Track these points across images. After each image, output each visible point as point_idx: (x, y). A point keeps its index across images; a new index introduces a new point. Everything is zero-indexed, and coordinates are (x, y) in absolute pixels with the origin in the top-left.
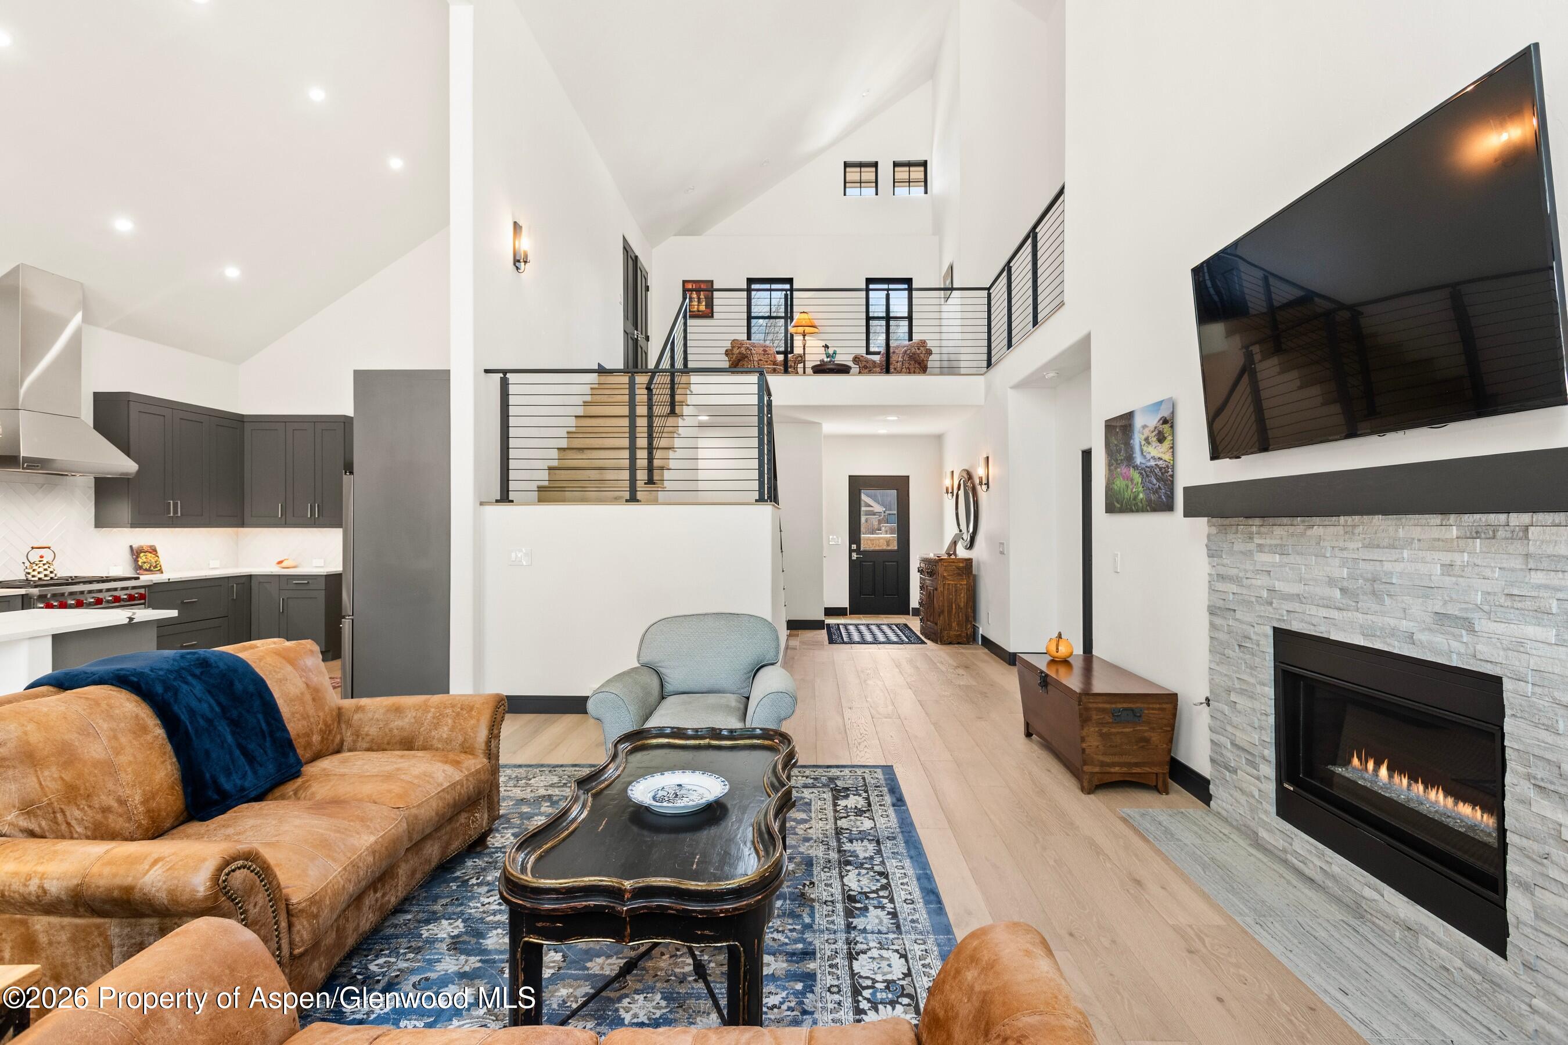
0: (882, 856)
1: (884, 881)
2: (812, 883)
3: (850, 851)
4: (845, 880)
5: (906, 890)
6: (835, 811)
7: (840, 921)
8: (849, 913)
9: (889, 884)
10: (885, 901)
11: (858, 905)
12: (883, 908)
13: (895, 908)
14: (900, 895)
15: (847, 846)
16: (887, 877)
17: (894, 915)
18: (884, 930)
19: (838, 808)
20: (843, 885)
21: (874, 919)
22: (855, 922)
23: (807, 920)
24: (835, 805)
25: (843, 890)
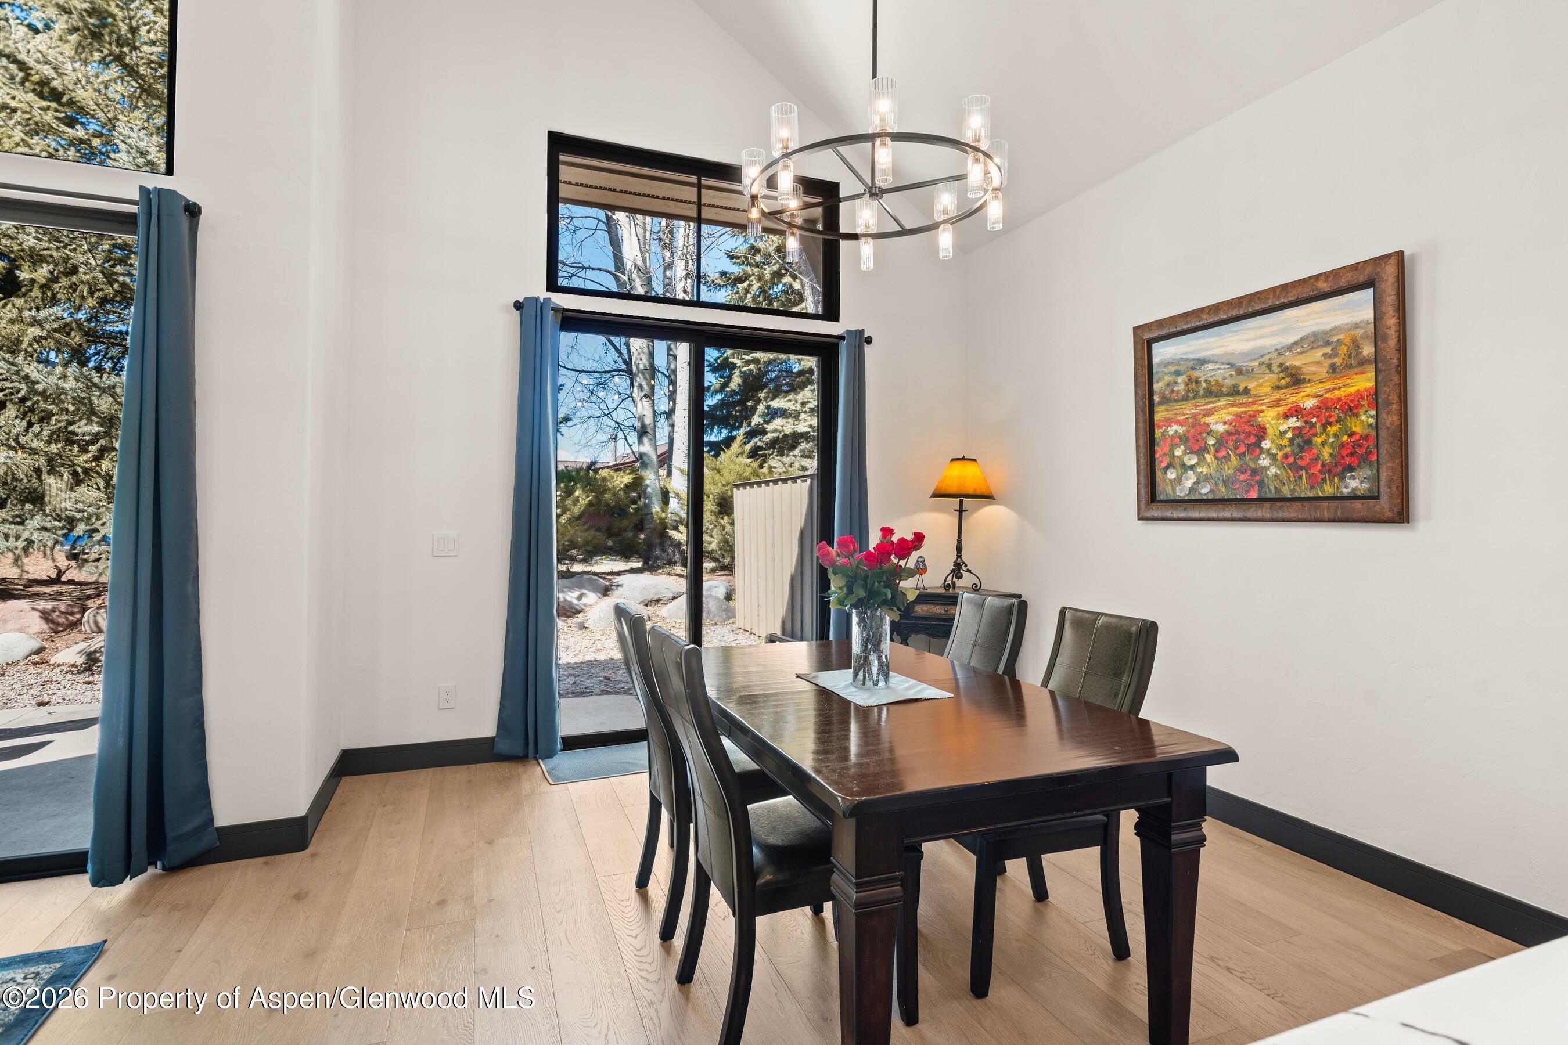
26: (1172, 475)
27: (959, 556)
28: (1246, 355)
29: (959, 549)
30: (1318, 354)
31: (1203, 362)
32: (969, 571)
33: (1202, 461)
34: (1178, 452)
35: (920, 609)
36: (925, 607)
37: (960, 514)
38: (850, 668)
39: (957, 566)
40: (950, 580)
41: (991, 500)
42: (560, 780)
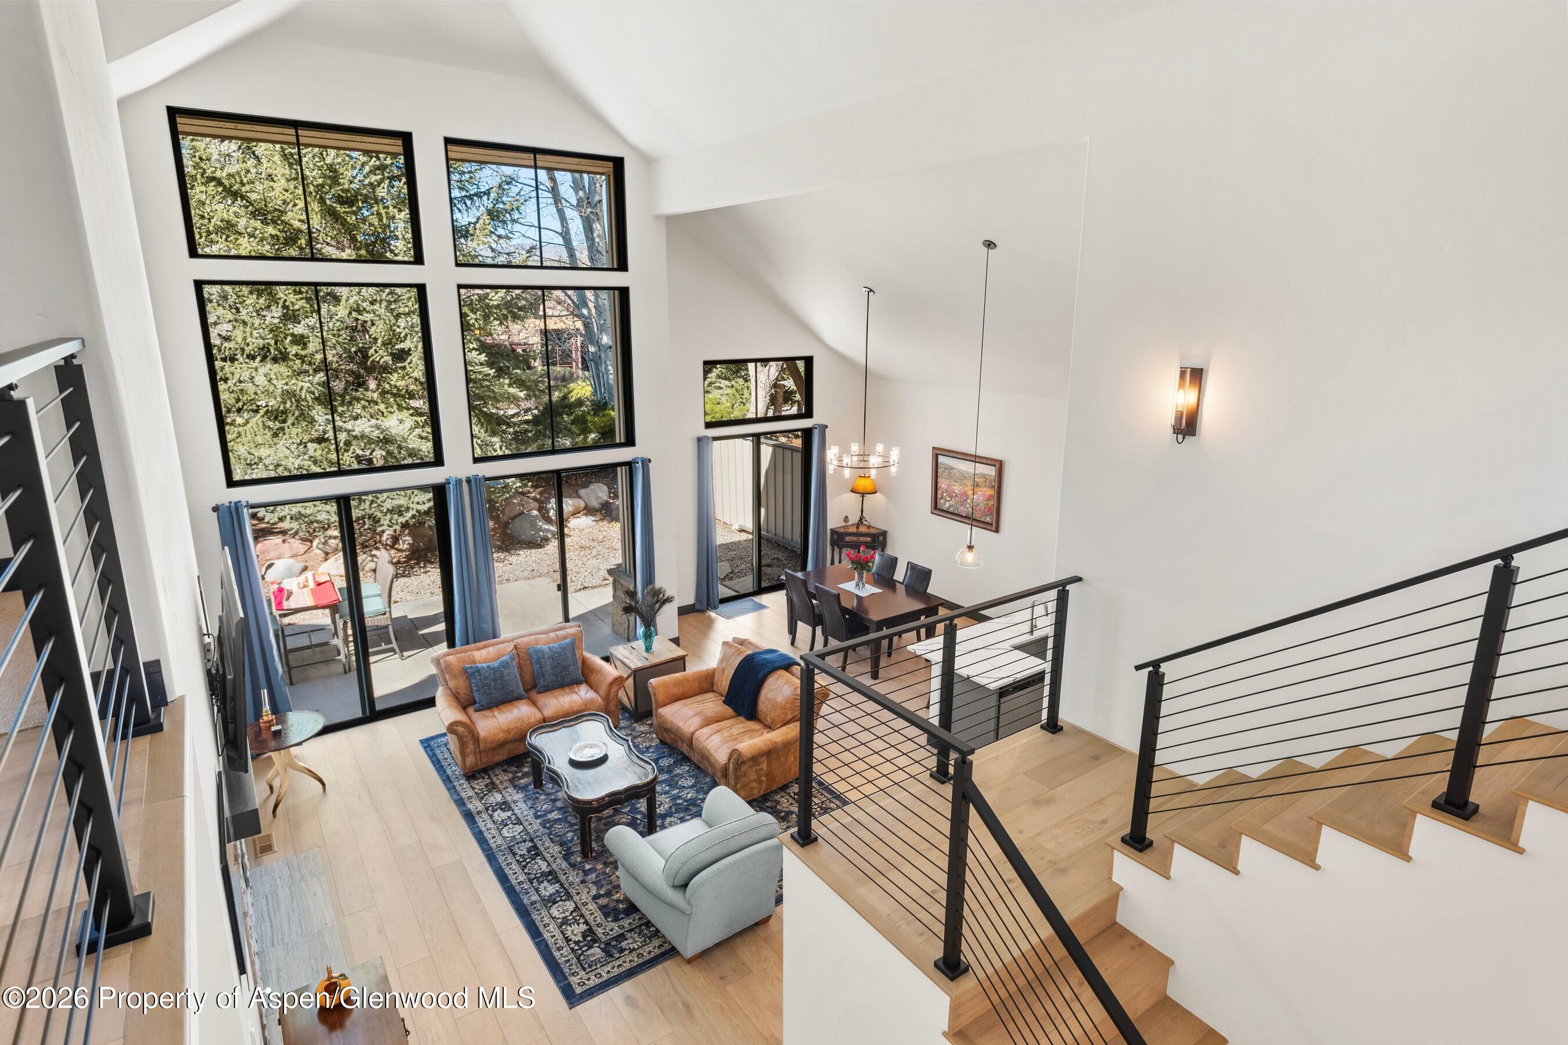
0: (534, 887)
1: (526, 871)
2: (561, 853)
3: (554, 883)
4: (546, 864)
5: (513, 870)
6: (582, 916)
7: (539, 844)
8: (535, 847)
9: (523, 870)
10: (521, 860)
11: (533, 853)
12: (521, 855)
13: (515, 858)
14: (515, 866)
15: (557, 886)
16: (525, 873)
17: (514, 854)
18: (517, 846)
19: (582, 921)
20: (546, 860)
21: (522, 850)
22: (531, 844)
23: (551, 836)
24: (586, 923)
25: (544, 857)
26: (942, 501)
27: (862, 514)
28: (964, 471)
29: (862, 511)
30: (982, 480)
31: (953, 468)
32: (865, 520)
33: (951, 500)
34: (945, 494)
35: (848, 539)
36: (850, 538)
37: (863, 497)
38: (853, 583)
39: (861, 519)
40: (858, 526)
41: (876, 492)
42: (728, 617)
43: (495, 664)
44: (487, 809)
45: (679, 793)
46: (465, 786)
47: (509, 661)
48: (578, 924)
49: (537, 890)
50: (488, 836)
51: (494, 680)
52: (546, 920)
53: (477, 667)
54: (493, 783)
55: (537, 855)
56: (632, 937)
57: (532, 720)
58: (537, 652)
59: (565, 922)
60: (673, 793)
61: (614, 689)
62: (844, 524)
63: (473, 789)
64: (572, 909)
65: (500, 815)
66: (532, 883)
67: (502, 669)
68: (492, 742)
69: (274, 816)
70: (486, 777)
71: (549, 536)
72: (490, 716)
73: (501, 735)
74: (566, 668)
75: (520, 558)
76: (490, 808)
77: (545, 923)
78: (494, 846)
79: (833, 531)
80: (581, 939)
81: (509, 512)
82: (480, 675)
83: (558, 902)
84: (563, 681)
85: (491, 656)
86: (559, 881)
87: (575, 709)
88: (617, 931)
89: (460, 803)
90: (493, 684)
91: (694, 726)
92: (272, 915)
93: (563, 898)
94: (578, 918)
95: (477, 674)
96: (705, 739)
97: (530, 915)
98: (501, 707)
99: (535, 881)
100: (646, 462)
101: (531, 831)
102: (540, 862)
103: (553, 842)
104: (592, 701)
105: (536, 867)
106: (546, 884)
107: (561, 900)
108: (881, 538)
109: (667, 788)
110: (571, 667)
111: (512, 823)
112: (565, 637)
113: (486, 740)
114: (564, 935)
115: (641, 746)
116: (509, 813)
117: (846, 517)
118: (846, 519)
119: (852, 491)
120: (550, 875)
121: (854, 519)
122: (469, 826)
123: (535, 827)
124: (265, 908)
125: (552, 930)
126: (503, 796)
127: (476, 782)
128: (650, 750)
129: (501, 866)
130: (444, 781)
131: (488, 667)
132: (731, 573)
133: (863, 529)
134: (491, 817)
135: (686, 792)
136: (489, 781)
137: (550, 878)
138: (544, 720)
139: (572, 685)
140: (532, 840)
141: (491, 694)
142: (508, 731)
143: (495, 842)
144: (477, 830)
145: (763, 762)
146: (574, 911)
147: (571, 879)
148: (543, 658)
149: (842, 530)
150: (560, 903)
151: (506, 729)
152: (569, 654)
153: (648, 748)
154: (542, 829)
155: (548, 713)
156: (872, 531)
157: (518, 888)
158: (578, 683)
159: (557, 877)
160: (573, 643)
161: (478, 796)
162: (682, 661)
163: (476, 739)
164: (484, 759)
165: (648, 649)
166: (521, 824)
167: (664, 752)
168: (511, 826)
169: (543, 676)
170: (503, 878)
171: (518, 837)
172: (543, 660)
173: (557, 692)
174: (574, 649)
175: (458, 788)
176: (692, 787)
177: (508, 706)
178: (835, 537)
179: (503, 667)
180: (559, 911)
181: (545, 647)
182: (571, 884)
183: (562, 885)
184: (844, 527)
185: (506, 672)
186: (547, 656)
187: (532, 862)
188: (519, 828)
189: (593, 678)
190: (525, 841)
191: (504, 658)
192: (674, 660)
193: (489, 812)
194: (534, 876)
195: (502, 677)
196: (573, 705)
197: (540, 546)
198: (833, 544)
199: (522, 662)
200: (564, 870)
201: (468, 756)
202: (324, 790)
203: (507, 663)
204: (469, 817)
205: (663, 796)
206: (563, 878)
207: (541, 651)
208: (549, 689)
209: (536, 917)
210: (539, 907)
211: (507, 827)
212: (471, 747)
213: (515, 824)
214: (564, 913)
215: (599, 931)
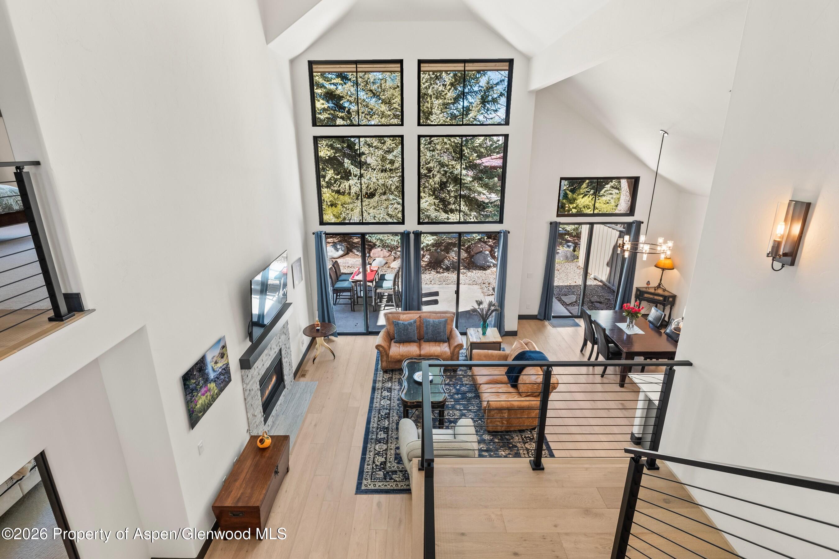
1: (379, 423)
2: (396, 421)
3: (385, 434)
5: (374, 420)
6: (386, 454)
7: (391, 412)
8: (389, 414)
9: (378, 422)
12: (381, 415)
14: (376, 419)
15: (385, 436)
16: (378, 424)
17: (379, 413)
18: (382, 410)
19: (385, 456)
20: (389, 422)
21: (383, 413)
23: (398, 411)
24: (386, 458)
25: (389, 420)
27: (660, 282)
29: (661, 280)
32: (663, 286)
35: (646, 295)
36: (648, 295)
37: (663, 271)
38: (625, 324)
39: (659, 284)
40: (657, 288)
41: (673, 269)
42: (554, 326)
43: (406, 323)
44: (382, 389)
45: (466, 413)
46: (381, 375)
47: (413, 323)
48: (382, 457)
49: (377, 434)
50: (375, 401)
51: (404, 330)
52: (372, 449)
53: (398, 322)
54: (392, 378)
55: (387, 417)
56: (399, 475)
57: (414, 354)
58: (427, 321)
59: (378, 454)
60: (463, 412)
61: (457, 350)
62: (646, 286)
63: (383, 377)
64: (384, 449)
65: (386, 393)
66: (377, 429)
67: (408, 326)
68: (394, 359)
69: (313, 363)
70: (391, 374)
71: (492, 265)
72: (398, 347)
73: (399, 357)
74: (439, 333)
75: (473, 273)
76: (383, 389)
77: (371, 450)
78: (374, 406)
79: (638, 289)
80: (379, 465)
81: (476, 250)
82: (398, 326)
83: (381, 443)
84: (437, 339)
85: (407, 318)
86: (388, 434)
87: (436, 354)
88: (395, 468)
89: (375, 382)
90: (403, 332)
91: (483, 381)
92: (290, 402)
93: (384, 442)
94: (384, 454)
95: (397, 325)
96: (484, 389)
97: (368, 443)
98: (405, 344)
99: (379, 429)
100: (507, 233)
101: (392, 405)
102: (386, 421)
103: (397, 414)
104: (445, 352)
105: (383, 423)
106: (382, 432)
107: (383, 443)
108: (671, 299)
109: (462, 408)
110: (442, 333)
111: (387, 399)
112: (444, 318)
113: (391, 357)
114: (374, 459)
115: (464, 382)
116: (389, 394)
117: (649, 282)
118: (648, 283)
119: (656, 266)
120: (386, 429)
121: (654, 284)
122: (371, 393)
123: (395, 405)
124: (290, 398)
125: (371, 455)
126: (392, 385)
127: (386, 374)
128: (467, 386)
129: (371, 417)
130: (375, 370)
131: (403, 323)
132: (575, 302)
133: (660, 291)
134: (382, 392)
135: (470, 414)
136: (391, 376)
137: (385, 430)
138: (420, 356)
139: (441, 342)
140: (389, 410)
141: (401, 336)
142: (402, 356)
143: (376, 405)
144: (373, 396)
145: (505, 413)
146: (385, 450)
147: (393, 435)
148: (429, 325)
149: (644, 290)
150: (382, 444)
151: (402, 354)
152: (442, 327)
153: (466, 384)
154: (397, 406)
155: (423, 352)
156: (666, 294)
157: (371, 429)
158: (444, 342)
159: (388, 431)
160: (446, 321)
161: (382, 381)
162: (499, 344)
163: (387, 355)
164: (391, 366)
165: (484, 334)
166: (391, 401)
167: (473, 389)
168: (386, 400)
169: (427, 334)
170: (368, 422)
171: (386, 406)
172: (428, 326)
173: (432, 344)
174: (445, 324)
175: (378, 375)
176: (474, 412)
177: (408, 344)
178: (638, 293)
179: (409, 325)
180: (379, 447)
181: (431, 320)
182: (392, 437)
183: (388, 436)
184: (646, 288)
185: (410, 328)
186: (431, 325)
187: (384, 420)
188: (389, 402)
189: (452, 341)
190: (387, 409)
191: (411, 321)
192: (494, 343)
193: (382, 390)
194: (380, 427)
195: (407, 329)
196: (436, 352)
197: (485, 269)
198: (637, 297)
199: (421, 324)
200: (393, 429)
201: (383, 362)
202: (334, 358)
203: (411, 323)
204: (374, 389)
205: (458, 412)
206: (390, 433)
207: (429, 321)
208: (428, 341)
209: (369, 446)
210: (373, 442)
211: (384, 400)
212: (385, 358)
213: (388, 400)
214: (380, 449)
215: (388, 465)
